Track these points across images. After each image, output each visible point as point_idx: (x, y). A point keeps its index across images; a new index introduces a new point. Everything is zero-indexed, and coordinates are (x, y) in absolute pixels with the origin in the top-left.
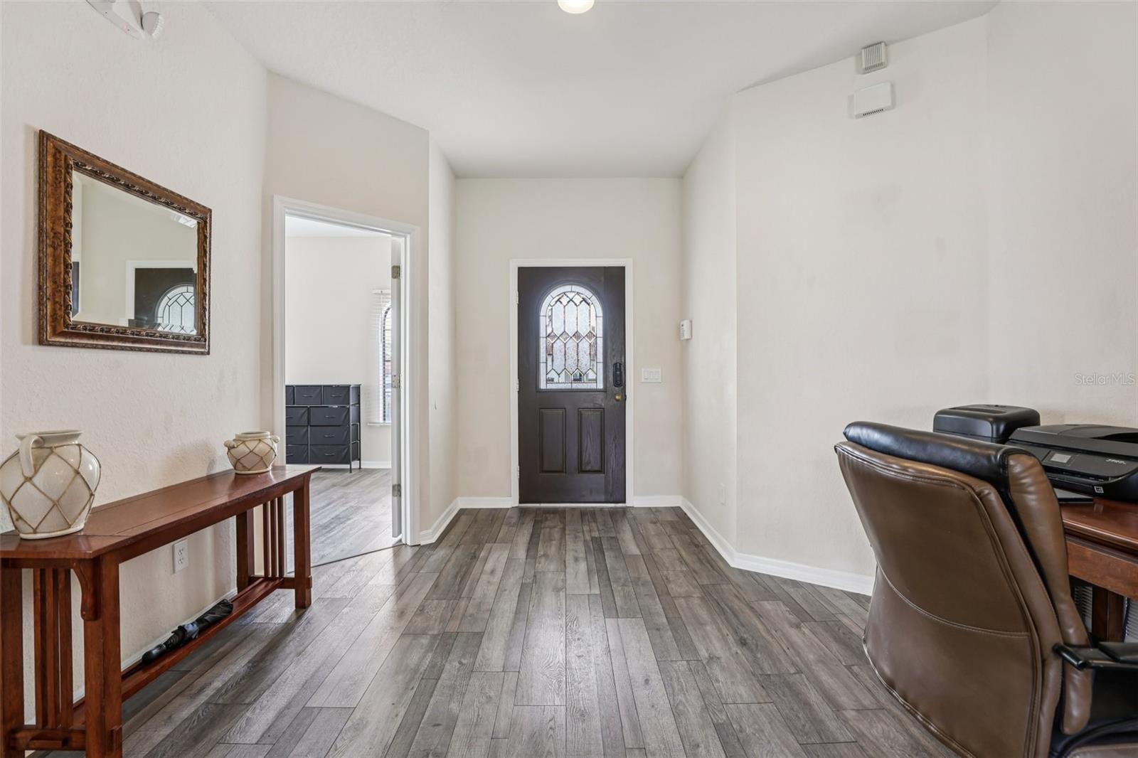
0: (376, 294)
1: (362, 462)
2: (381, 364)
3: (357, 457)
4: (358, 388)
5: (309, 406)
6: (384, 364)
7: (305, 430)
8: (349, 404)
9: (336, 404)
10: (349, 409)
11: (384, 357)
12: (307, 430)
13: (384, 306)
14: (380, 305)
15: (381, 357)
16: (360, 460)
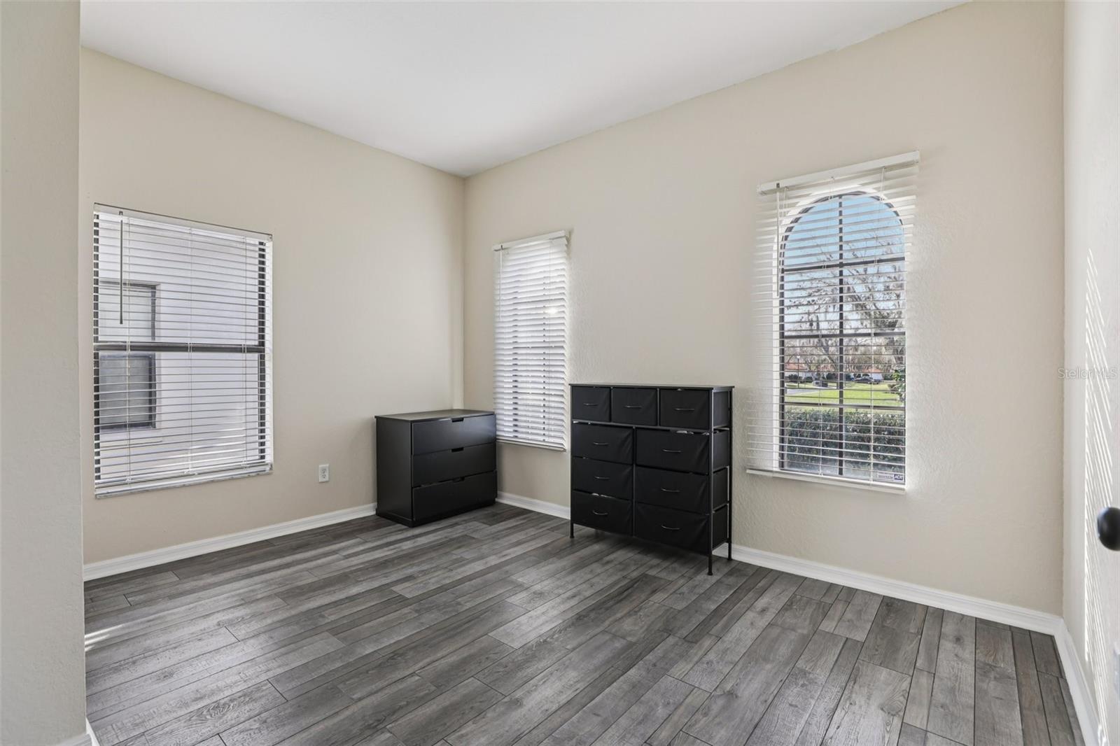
0: (764, 193)
1: (733, 546)
2: (776, 343)
3: (725, 536)
4: (727, 394)
5: (634, 427)
6: (782, 343)
7: (628, 470)
8: (708, 427)
9: (684, 427)
10: (709, 438)
11: (782, 327)
12: (632, 469)
13: (784, 215)
14: (775, 216)
15: (776, 327)
16: (729, 541)
